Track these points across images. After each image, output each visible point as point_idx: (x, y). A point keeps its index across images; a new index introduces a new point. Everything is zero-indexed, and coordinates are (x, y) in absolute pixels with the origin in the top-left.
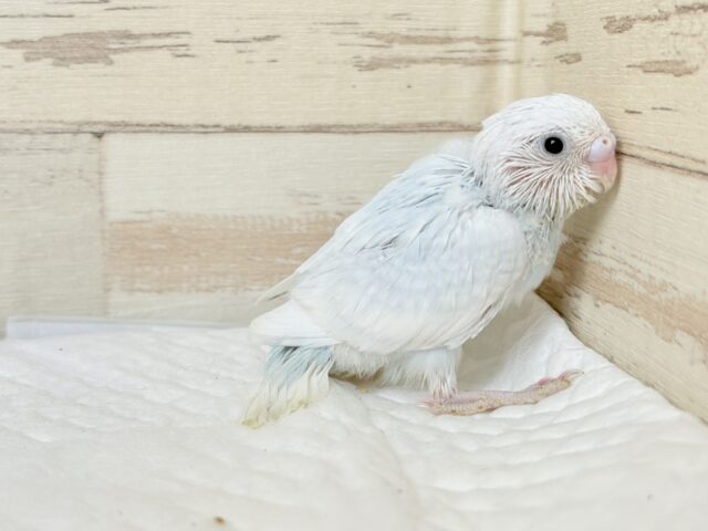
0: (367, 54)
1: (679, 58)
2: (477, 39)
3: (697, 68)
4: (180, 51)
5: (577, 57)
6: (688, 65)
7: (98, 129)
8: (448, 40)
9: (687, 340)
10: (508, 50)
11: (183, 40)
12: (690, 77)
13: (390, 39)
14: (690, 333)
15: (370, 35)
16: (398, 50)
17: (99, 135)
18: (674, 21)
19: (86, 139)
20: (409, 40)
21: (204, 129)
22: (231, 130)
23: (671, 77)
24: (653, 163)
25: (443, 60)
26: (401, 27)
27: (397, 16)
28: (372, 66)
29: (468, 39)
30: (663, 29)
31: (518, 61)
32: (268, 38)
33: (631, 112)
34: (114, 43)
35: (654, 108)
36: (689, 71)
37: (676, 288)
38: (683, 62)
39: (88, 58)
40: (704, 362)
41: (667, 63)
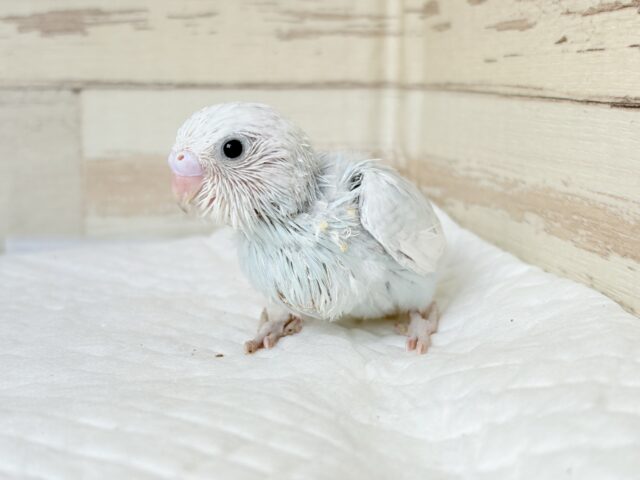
0: (286, 27)
1: (522, 18)
2: (370, 17)
3: (535, 23)
4: (140, 25)
5: (447, 26)
6: (529, 22)
7: (77, 85)
8: (346, 17)
9: (532, 218)
10: (393, 25)
11: (143, 16)
12: (531, 30)
13: (303, 15)
14: (535, 212)
15: (288, 12)
16: (310, 24)
17: (77, 91)
19: (66, 94)
20: (318, 16)
21: (160, 86)
22: (182, 86)
23: (516, 32)
24: (506, 96)
25: (344, 32)
28: (290, 36)
29: (362, 16)
31: (401, 34)
32: (209, 15)
33: (489, 61)
34: (88, 19)
35: (506, 56)
36: (530, 26)
37: (524, 183)
38: (525, 20)
39: (68, 30)
40: (545, 230)
41: (514, 22)
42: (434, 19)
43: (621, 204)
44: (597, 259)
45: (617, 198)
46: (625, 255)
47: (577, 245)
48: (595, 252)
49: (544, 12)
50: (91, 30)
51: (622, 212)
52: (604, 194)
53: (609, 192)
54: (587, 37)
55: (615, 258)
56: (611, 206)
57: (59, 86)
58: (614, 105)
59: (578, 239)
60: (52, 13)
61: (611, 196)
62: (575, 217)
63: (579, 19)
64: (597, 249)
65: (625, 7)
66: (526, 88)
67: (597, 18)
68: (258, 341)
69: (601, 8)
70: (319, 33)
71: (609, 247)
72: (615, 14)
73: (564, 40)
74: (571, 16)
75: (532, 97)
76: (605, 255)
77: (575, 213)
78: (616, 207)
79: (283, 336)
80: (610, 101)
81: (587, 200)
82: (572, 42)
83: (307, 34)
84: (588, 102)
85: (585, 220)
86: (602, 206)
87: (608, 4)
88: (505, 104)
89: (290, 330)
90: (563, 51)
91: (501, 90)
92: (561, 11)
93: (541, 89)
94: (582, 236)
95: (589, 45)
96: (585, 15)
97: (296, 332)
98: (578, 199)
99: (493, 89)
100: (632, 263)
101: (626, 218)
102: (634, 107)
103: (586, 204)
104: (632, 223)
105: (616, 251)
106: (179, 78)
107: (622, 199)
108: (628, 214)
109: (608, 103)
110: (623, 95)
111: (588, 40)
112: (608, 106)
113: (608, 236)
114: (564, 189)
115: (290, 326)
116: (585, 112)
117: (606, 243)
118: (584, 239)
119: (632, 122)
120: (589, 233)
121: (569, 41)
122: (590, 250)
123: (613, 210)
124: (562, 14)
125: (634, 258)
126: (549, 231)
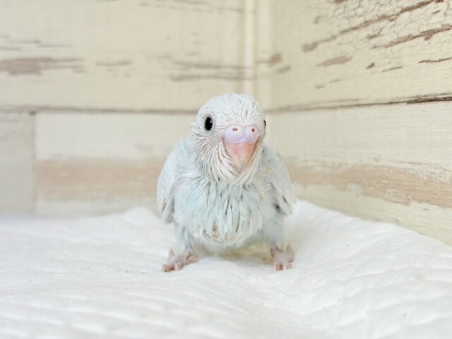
0: (177, 73)
1: (342, 55)
2: (233, 67)
3: (351, 57)
4: (78, 69)
5: (288, 68)
6: (347, 57)
7: (33, 110)
8: (217, 67)
9: (353, 187)
10: (249, 73)
11: (80, 63)
12: (348, 62)
13: (188, 65)
14: (355, 182)
15: (178, 63)
16: (193, 71)
17: (33, 113)
18: (339, 39)
19: (25, 115)
20: (198, 66)
21: (91, 111)
23: (338, 65)
25: (215, 77)
26: (194, 59)
27: (192, 54)
28: (180, 78)
30: (333, 44)
31: (255, 78)
32: (125, 63)
33: (319, 87)
34: (42, 64)
35: (331, 82)
36: (348, 60)
37: (346, 164)
38: (344, 56)
39: (28, 72)
40: (363, 193)
41: (336, 59)
42: (279, 66)
43: (416, 167)
44: (400, 207)
45: (413, 163)
46: (421, 201)
47: (386, 200)
48: (399, 202)
49: (358, 49)
50: (44, 72)
51: (418, 172)
52: (405, 162)
53: (407, 161)
54: (389, 61)
55: (414, 204)
56: (410, 169)
57: (21, 110)
58: (410, 102)
59: (387, 196)
60: (18, 60)
61: (409, 163)
62: (384, 181)
63: (383, 50)
64: (401, 200)
65: (415, 37)
66: (346, 100)
67: (396, 48)
68: (171, 265)
69: (398, 40)
70: (199, 77)
71: (409, 198)
72: (408, 43)
73: (372, 65)
74: (377, 49)
75: (350, 106)
76: (406, 204)
77: (383, 179)
78: (413, 169)
79: (186, 264)
80: (407, 100)
81: (392, 168)
82: (378, 66)
83: (192, 77)
84: (391, 103)
85: (391, 182)
86: (403, 171)
87: (403, 37)
88: (331, 114)
89: (191, 261)
90: (372, 73)
91: (328, 105)
92: (370, 46)
93: (357, 100)
94: (390, 193)
95: (390, 66)
96: (387, 47)
97: (194, 262)
98: (386, 169)
99: (322, 105)
100: (427, 205)
101: (421, 176)
102: (424, 101)
103: (391, 171)
104: (425, 178)
105: (414, 199)
106: (103, 105)
107: (417, 163)
108: (422, 173)
109: (405, 102)
110: (416, 95)
111: (389, 63)
112: (405, 104)
113: (408, 190)
114: (375, 163)
115: (190, 259)
116: (389, 110)
117: (407, 195)
118: (391, 195)
119: (423, 111)
120: (395, 190)
121: (376, 65)
122: (396, 202)
123: (411, 172)
124: (370, 48)
125: (427, 202)
126: (366, 194)
